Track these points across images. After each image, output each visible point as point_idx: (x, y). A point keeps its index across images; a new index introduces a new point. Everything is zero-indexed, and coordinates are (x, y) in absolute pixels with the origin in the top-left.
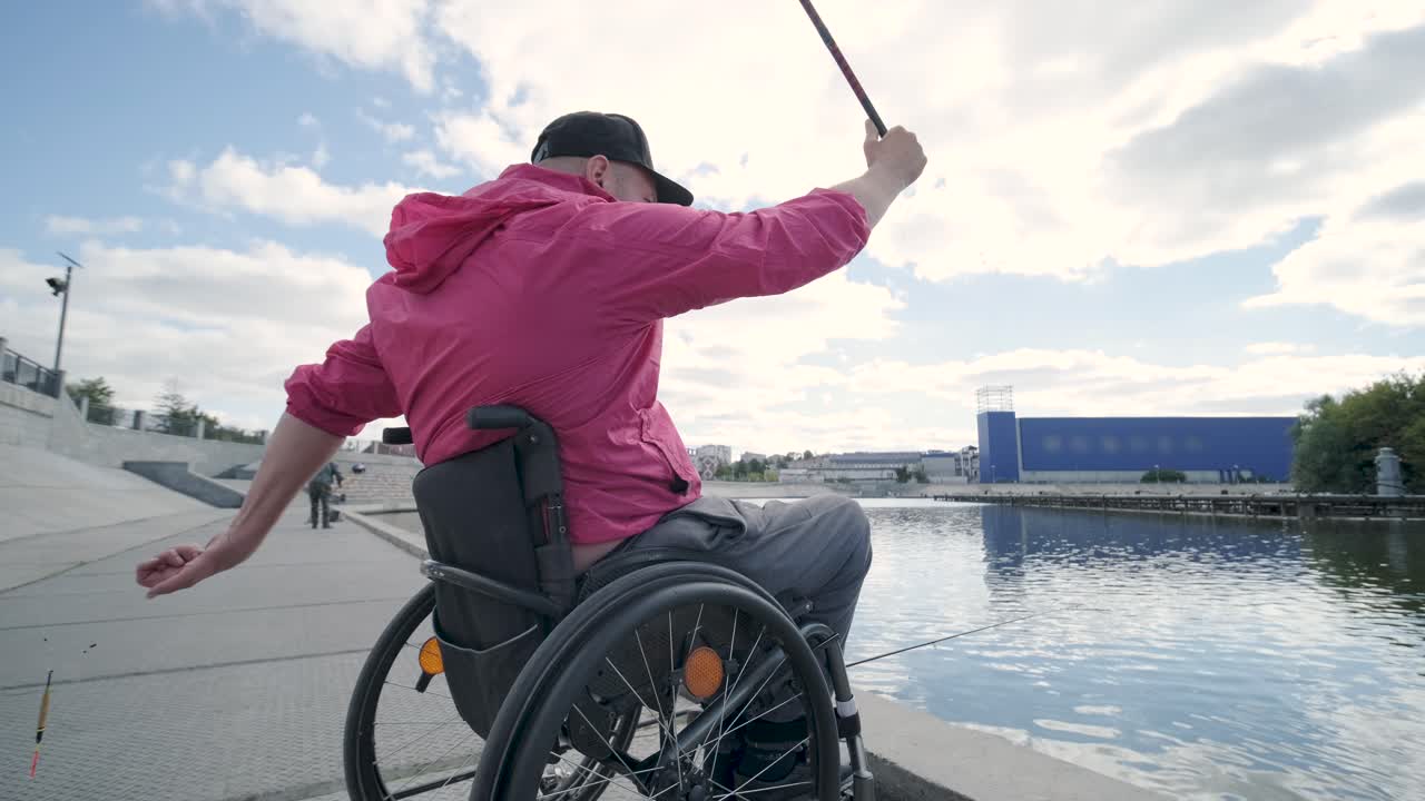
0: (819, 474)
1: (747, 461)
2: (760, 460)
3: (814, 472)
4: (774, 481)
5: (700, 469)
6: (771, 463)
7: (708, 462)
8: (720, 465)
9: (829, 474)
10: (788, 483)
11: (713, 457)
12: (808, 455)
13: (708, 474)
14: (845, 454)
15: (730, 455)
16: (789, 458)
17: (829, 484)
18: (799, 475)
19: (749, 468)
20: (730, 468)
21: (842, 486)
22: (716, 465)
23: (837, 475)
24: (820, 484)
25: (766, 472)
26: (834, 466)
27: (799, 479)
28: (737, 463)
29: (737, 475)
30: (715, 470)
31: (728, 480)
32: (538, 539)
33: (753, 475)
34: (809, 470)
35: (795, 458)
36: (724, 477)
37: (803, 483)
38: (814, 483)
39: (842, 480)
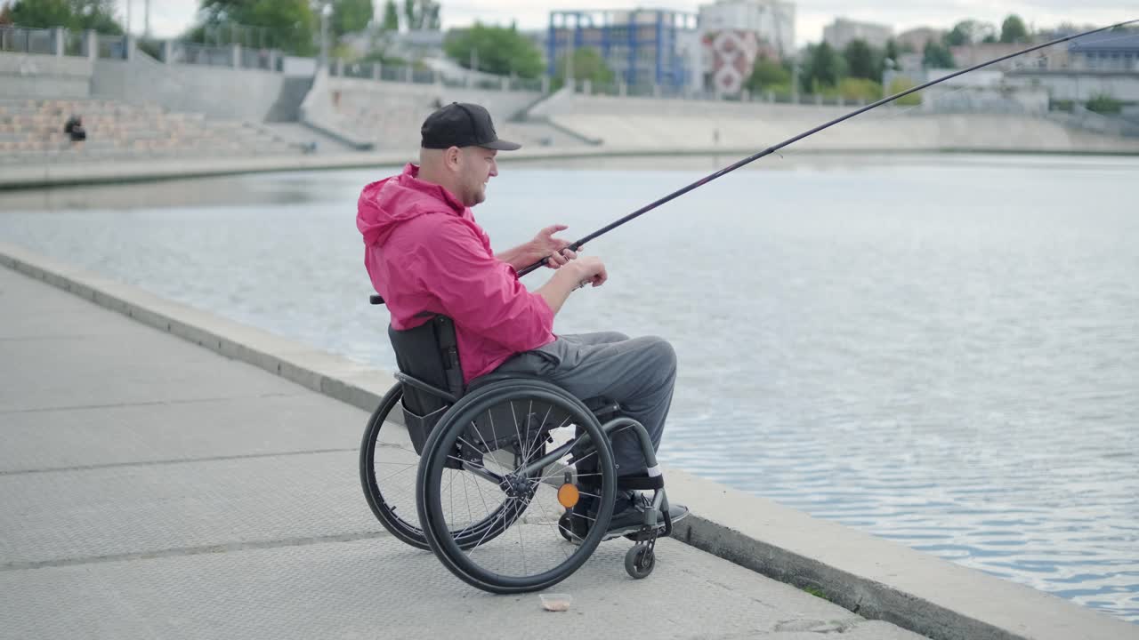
0: (1035, 87)
1: (839, 44)
2: (877, 43)
3: (1020, 82)
4: (906, 98)
5: (708, 68)
6: (908, 49)
7: (729, 48)
8: (761, 57)
9: (1066, 89)
10: (950, 110)
11: (742, 34)
12: (1013, 30)
13: (728, 81)
14: (1119, 28)
15: (790, 22)
16: (958, 37)
17: (1065, 116)
18: (980, 89)
19: (841, 63)
20: (787, 65)
21: (1097, 121)
22: (751, 57)
23: (1085, 89)
24: (1034, 115)
25: (890, 77)
26: (1079, 64)
27: (978, 100)
28: (811, 49)
29: (807, 88)
30: (749, 71)
31: (781, 99)
32: (446, 366)
33: (855, 85)
34: (1009, 74)
35: (977, 36)
36: (771, 93)
37: (988, 109)
38: (1020, 112)
39: (1098, 106)
